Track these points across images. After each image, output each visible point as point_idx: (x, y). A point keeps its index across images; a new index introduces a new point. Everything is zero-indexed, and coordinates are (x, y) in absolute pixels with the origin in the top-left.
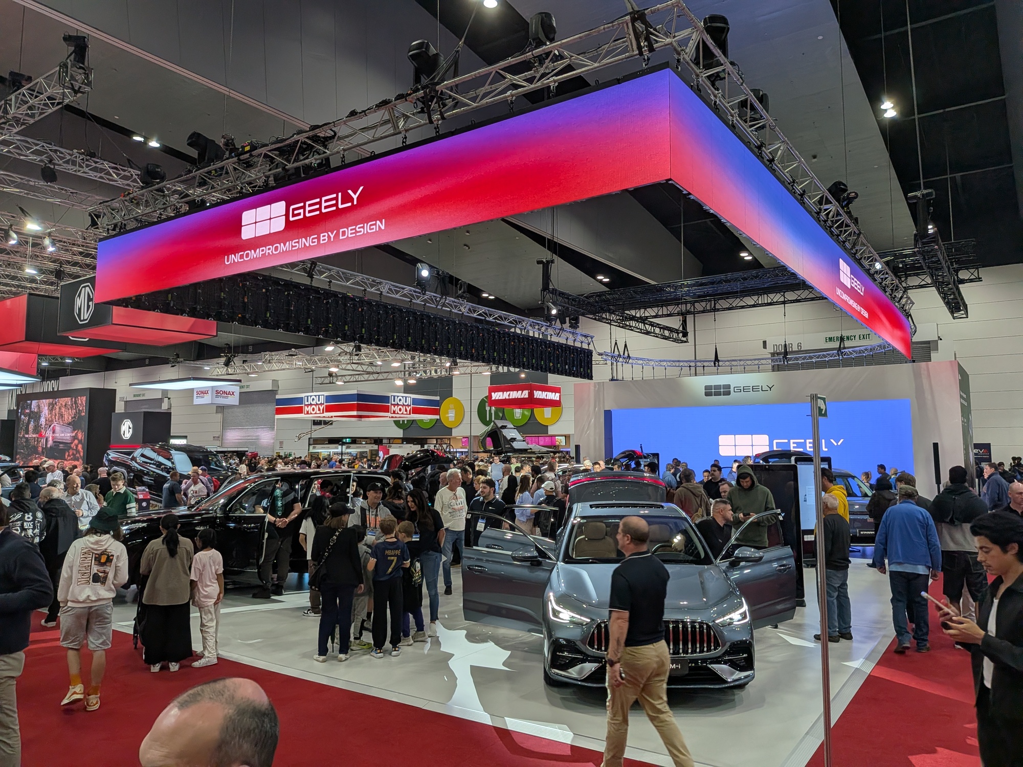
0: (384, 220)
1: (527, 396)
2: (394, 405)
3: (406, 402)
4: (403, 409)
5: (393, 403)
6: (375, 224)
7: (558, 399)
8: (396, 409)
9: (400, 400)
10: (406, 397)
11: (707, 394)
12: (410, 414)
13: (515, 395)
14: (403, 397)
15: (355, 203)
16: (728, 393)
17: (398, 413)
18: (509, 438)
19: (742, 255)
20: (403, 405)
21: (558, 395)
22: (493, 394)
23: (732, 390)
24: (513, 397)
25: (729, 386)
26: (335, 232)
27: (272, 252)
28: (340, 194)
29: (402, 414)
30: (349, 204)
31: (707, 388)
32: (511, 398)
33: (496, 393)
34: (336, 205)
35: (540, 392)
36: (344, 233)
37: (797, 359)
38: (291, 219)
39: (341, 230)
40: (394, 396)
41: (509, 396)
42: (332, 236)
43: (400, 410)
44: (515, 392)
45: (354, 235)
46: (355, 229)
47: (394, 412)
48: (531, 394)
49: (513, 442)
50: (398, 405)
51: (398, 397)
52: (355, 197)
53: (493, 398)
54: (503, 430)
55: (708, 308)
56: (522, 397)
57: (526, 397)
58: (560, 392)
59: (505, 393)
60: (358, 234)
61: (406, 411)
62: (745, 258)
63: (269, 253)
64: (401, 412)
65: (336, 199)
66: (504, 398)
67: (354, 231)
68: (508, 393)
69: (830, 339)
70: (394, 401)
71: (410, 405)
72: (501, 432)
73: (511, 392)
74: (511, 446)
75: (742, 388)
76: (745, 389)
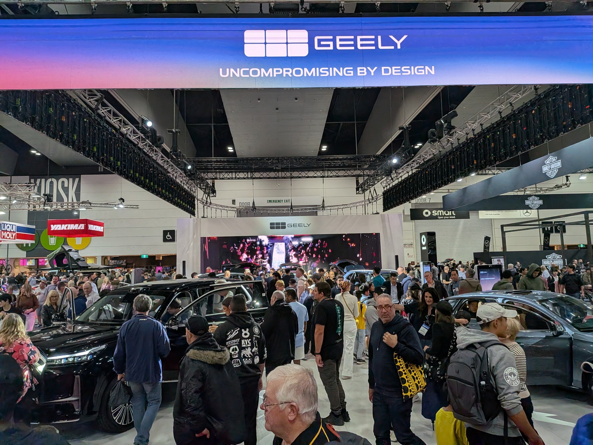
0: (433, 67)
1: (83, 228)
2: (4, 231)
3: (12, 229)
4: (10, 235)
5: (3, 229)
6: (424, 69)
7: (102, 231)
8: (5, 234)
9: (8, 227)
10: (12, 225)
11: (271, 228)
12: (15, 239)
13: (71, 227)
14: (10, 225)
15: (399, 47)
16: (284, 228)
17: (6, 238)
18: (75, 259)
19: (229, 148)
20: (11, 232)
21: (102, 227)
22: (52, 226)
23: (286, 226)
24: (71, 229)
25: (284, 224)
26: (376, 68)
27: (292, 74)
28: (379, 38)
29: (10, 239)
30: (393, 47)
31: (271, 224)
32: (68, 229)
33: (55, 225)
34: (376, 45)
35: (92, 225)
36: (386, 71)
37: (298, 210)
38: (317, 48)
39: (383, 68)
40: (4, 224)
41: (67, 227)
42: (372, 72)
43: (8, 235)
44: (72, 225)
45: (400, 74)
46: (400, 69)
47: (4, 237)
48: (86, 227)
49: (78, 261)
50: (6, 231)
51: (7, 224)
52: (399, 43)
53: (52, 229)
54: (70, 253)
55: (249, 176)
56: (79, 228)
57: (81, 229)
58: (103, 226)
59: (63, 225)
60: (403, 74)
61: (12, 236)
62: (229, 151)
63: (287, 75)
64: (9, 238)
65: (376, 40)
66: (62, 229)
67: (399, 71)
68: (66, 225)
69: (270, 201)
70: (4, 228)
71: (15, 232)
72: (68, 254)
73: (69, 225)
74: (78, 264)
75: (292, 225)
76: (294, 225)
